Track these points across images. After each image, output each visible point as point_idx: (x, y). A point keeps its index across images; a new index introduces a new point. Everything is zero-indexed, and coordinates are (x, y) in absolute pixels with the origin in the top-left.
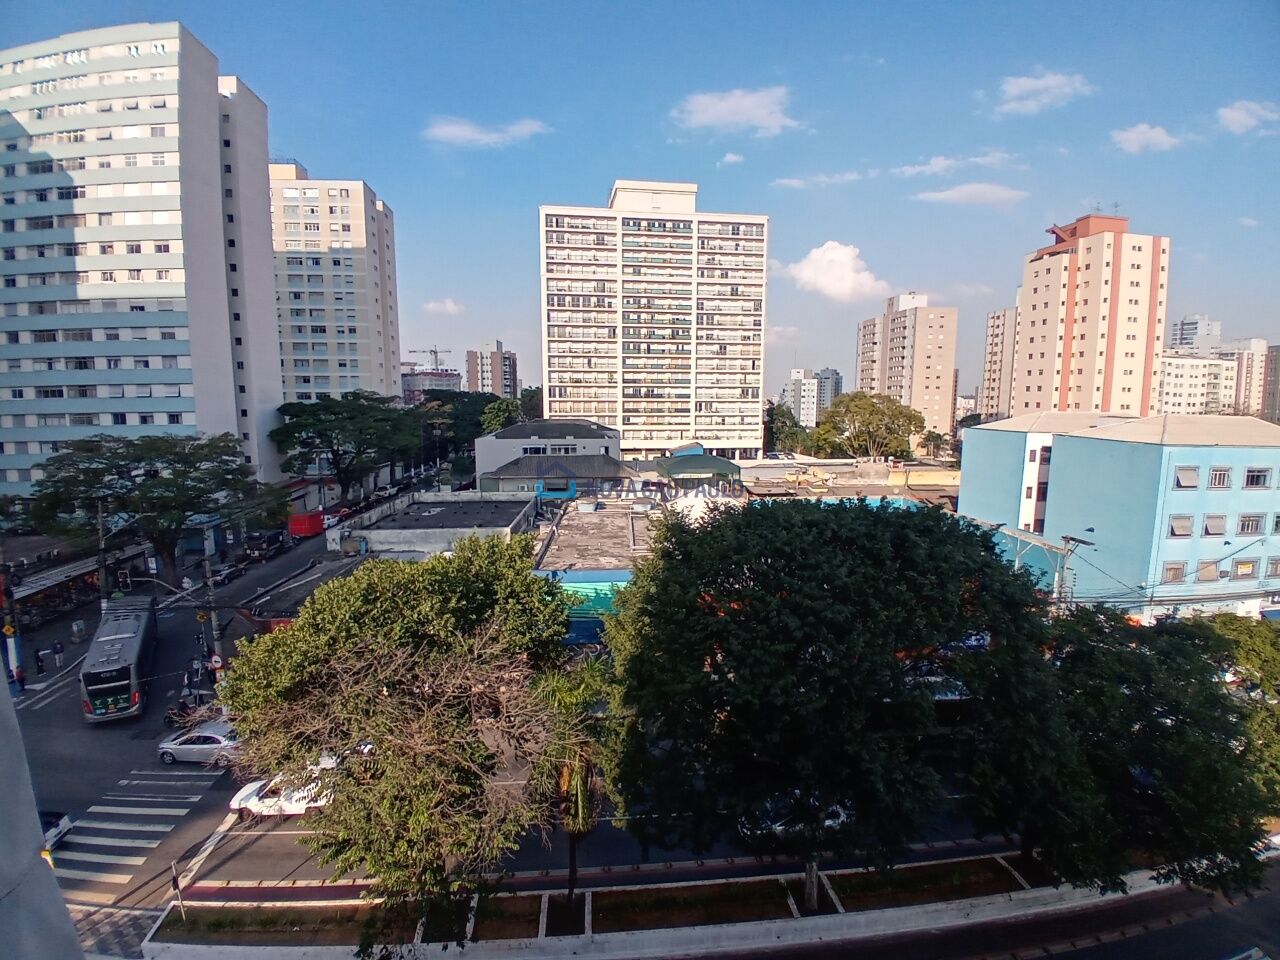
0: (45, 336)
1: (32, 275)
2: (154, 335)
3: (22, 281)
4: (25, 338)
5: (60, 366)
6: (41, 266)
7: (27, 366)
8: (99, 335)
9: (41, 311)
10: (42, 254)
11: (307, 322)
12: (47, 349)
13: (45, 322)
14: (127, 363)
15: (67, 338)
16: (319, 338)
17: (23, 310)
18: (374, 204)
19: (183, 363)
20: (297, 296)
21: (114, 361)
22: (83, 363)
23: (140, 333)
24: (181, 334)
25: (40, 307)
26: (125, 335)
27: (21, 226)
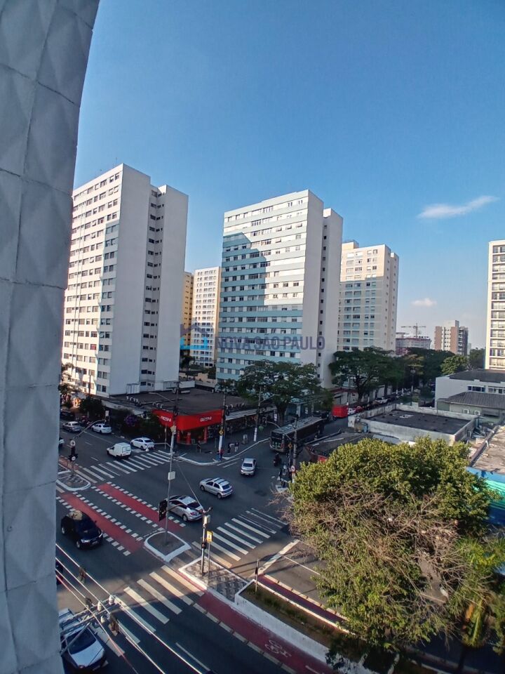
0: (251, 319)
1: (249, 296)
2: (289, 320)
3: (245, 298)
4: (245, 320)
5: (255, 331)
6: (252, 292)
7: (244, 330)
8: (270, 320)
9: (251, 310)
10: (253, 288)
11: (352, 313)
12: (251, 324)
13: (251, 314)
14: (278, 331)
15: (258, 320)
16: (357, 321)
17: (245, 309)
18: (389, 254)
19: (299, 331)
20: (348, 301)
21: (274, 330)
22: (263, 330)
23: (284, 319)
24: (299, 320)
25: (251, 308)
26: (279, 320)
27: (247, 277)
